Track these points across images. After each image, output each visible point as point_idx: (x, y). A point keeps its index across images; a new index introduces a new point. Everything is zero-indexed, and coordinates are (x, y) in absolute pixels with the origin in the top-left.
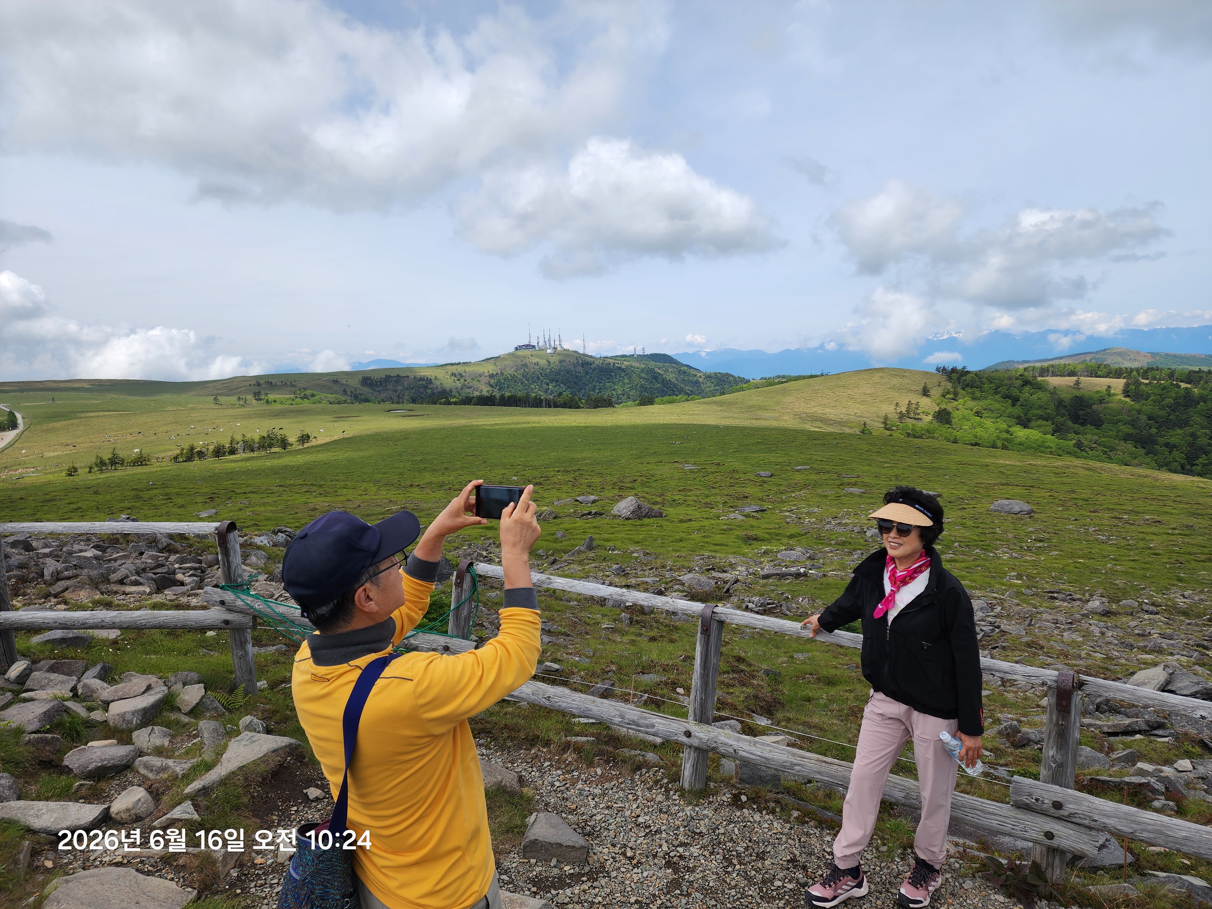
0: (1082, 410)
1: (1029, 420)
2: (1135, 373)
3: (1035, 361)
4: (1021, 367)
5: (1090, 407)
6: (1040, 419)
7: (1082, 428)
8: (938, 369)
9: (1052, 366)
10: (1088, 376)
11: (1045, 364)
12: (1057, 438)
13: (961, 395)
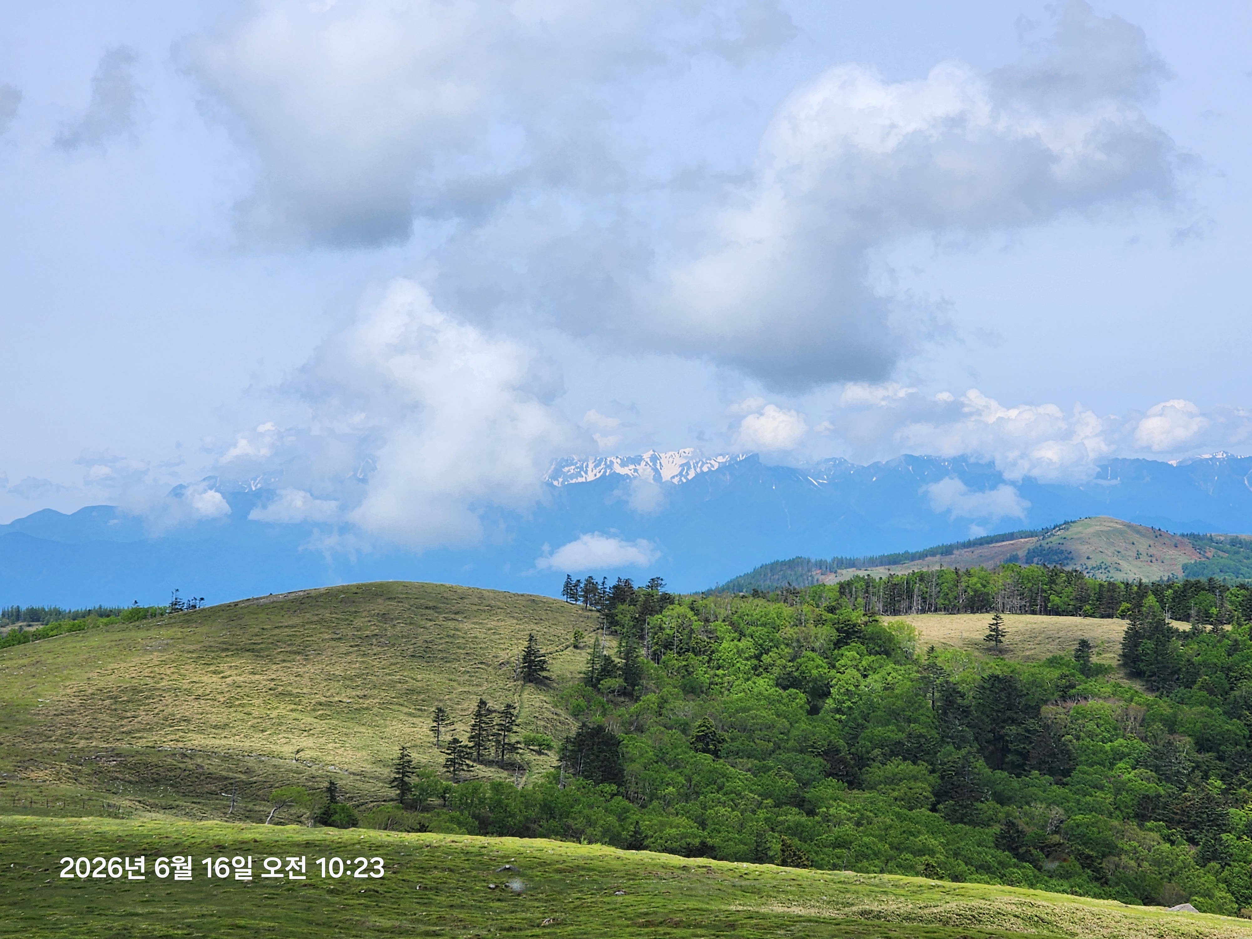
0: (1013, 721)
1: (862, 761)
2: (1151, 600)
3: (873, 562)
4: (831, 581)
5: (1034, 710)
6: (893, 754)
7: (1015, 783)
8: (570, 589)
9: (922, 578)
10: (1022, 610)
11: (901, 572)
12: (946, 817)
13: (650, 678)
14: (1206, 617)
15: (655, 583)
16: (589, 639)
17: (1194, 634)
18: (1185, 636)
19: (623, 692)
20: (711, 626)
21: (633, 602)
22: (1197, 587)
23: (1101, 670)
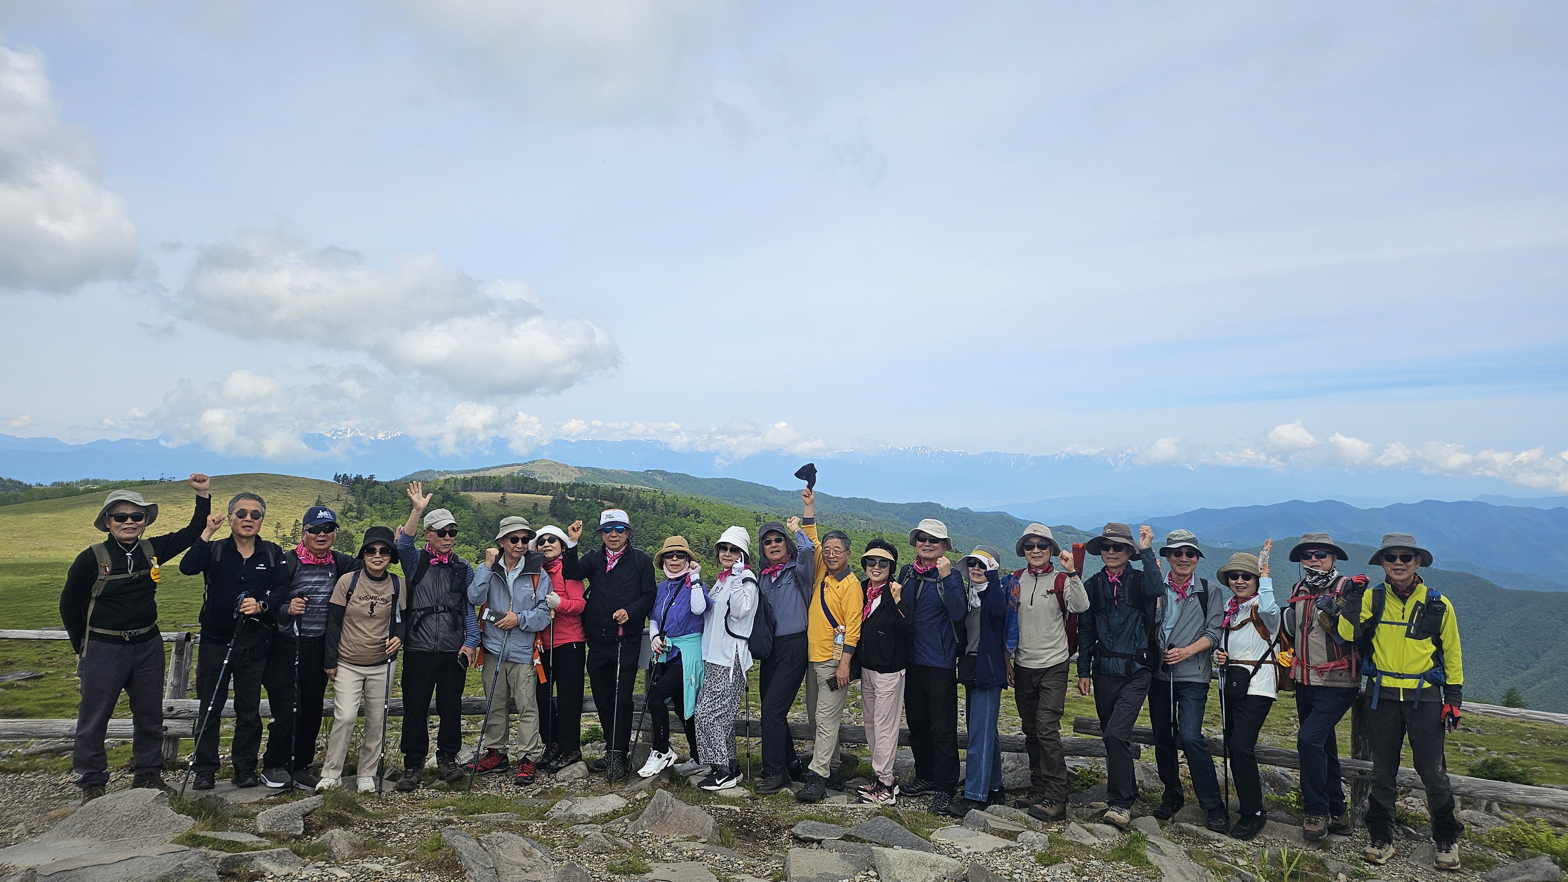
2: (561, 489)
4: (442, 478)
8: (337, 478)
10: (514, 492)
13: (368, 512)
14: (580, 496)
15: (372, 477)
16: (343, 497)
17: (576, 501)
18: (572, 502)
19: (356, 518)
20: (393, 493)
21: (362, 484)
22: (578, 485)
23: (541, 514)
